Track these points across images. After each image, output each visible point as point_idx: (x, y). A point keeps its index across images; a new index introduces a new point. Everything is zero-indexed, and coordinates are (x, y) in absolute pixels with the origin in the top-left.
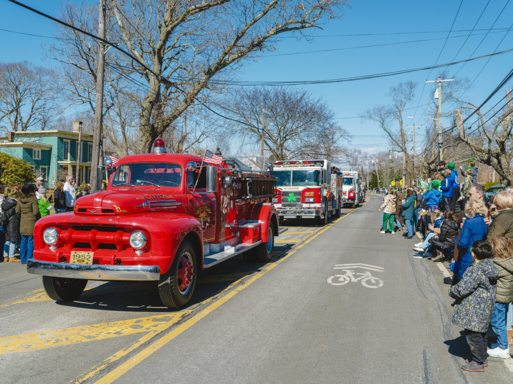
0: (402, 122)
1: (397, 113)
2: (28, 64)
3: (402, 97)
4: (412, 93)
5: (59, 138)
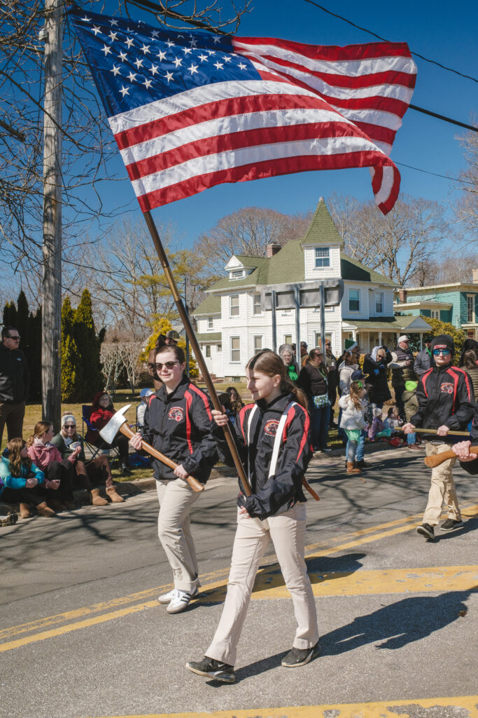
2: (405, 197)
5: (461, 293)
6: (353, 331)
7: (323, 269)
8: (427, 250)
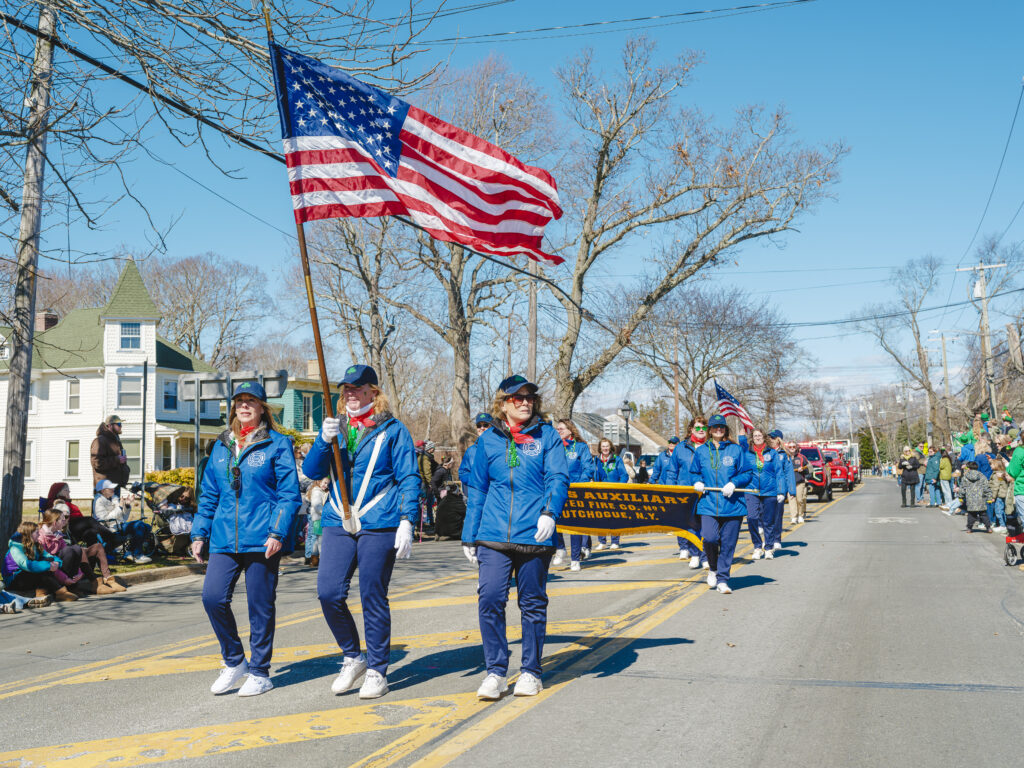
0: (918, 333)
1: (908, 314)
2: (214, 258)
3: (915, 286)
4: (935, 277)
5: (296, 391)
6: (172, 437)
7: (131, 352)
8: (242, 332)
